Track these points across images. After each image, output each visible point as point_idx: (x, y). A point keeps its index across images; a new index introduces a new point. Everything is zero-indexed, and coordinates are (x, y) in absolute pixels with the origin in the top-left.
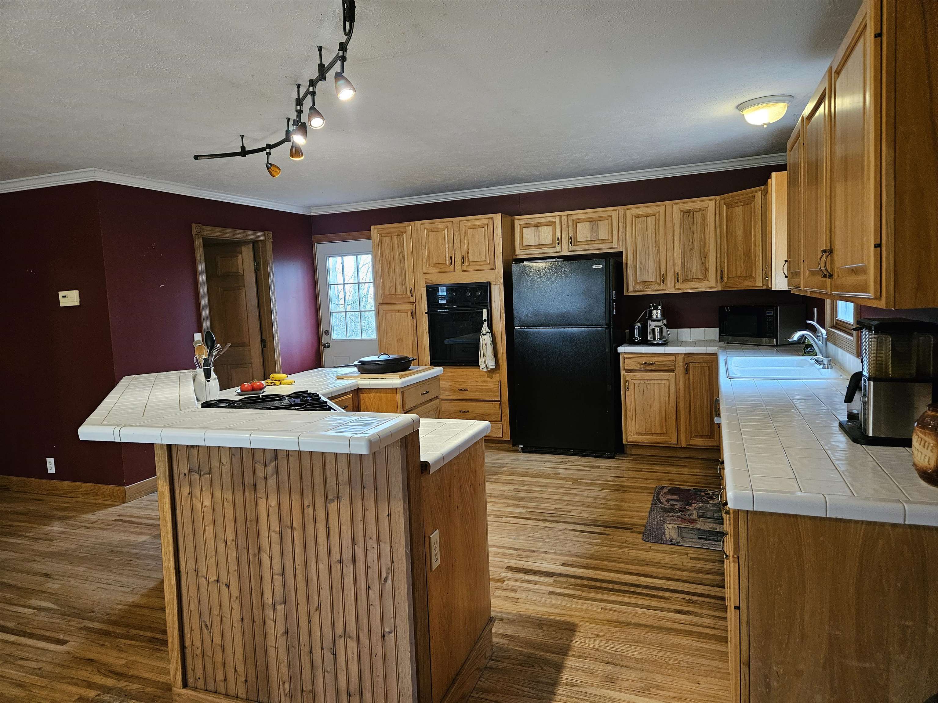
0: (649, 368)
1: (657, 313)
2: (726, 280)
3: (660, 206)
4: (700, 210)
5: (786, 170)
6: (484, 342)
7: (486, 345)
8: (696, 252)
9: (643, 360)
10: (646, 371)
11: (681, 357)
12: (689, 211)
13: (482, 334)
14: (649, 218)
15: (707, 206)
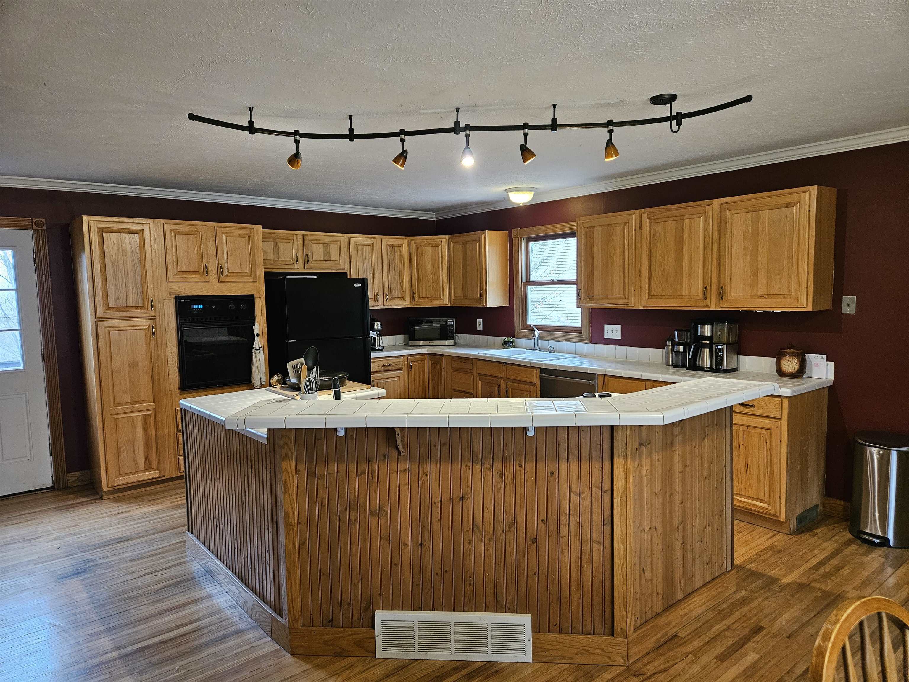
0: (387, 369)
1: (378, 325)
2: (416, 299)
3: (374, 238)
4: (399, 246)
5: (575, 236)
6: (258, 358)
7: (259, 360)
8: (397, 277)
9: (382, 363)
10: (385, 371)
11: (406, 358)
12: (392, 245)
13: (256, 350)
14: (367, 247)
15: (402, 243)
